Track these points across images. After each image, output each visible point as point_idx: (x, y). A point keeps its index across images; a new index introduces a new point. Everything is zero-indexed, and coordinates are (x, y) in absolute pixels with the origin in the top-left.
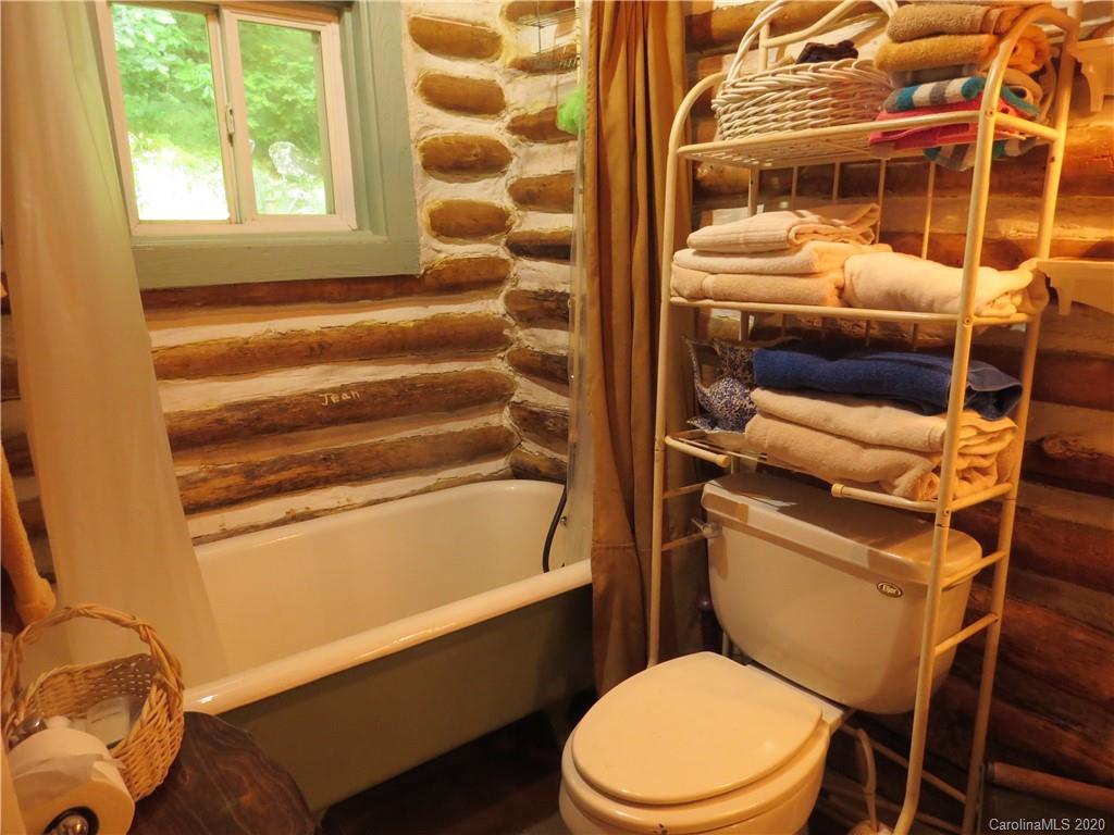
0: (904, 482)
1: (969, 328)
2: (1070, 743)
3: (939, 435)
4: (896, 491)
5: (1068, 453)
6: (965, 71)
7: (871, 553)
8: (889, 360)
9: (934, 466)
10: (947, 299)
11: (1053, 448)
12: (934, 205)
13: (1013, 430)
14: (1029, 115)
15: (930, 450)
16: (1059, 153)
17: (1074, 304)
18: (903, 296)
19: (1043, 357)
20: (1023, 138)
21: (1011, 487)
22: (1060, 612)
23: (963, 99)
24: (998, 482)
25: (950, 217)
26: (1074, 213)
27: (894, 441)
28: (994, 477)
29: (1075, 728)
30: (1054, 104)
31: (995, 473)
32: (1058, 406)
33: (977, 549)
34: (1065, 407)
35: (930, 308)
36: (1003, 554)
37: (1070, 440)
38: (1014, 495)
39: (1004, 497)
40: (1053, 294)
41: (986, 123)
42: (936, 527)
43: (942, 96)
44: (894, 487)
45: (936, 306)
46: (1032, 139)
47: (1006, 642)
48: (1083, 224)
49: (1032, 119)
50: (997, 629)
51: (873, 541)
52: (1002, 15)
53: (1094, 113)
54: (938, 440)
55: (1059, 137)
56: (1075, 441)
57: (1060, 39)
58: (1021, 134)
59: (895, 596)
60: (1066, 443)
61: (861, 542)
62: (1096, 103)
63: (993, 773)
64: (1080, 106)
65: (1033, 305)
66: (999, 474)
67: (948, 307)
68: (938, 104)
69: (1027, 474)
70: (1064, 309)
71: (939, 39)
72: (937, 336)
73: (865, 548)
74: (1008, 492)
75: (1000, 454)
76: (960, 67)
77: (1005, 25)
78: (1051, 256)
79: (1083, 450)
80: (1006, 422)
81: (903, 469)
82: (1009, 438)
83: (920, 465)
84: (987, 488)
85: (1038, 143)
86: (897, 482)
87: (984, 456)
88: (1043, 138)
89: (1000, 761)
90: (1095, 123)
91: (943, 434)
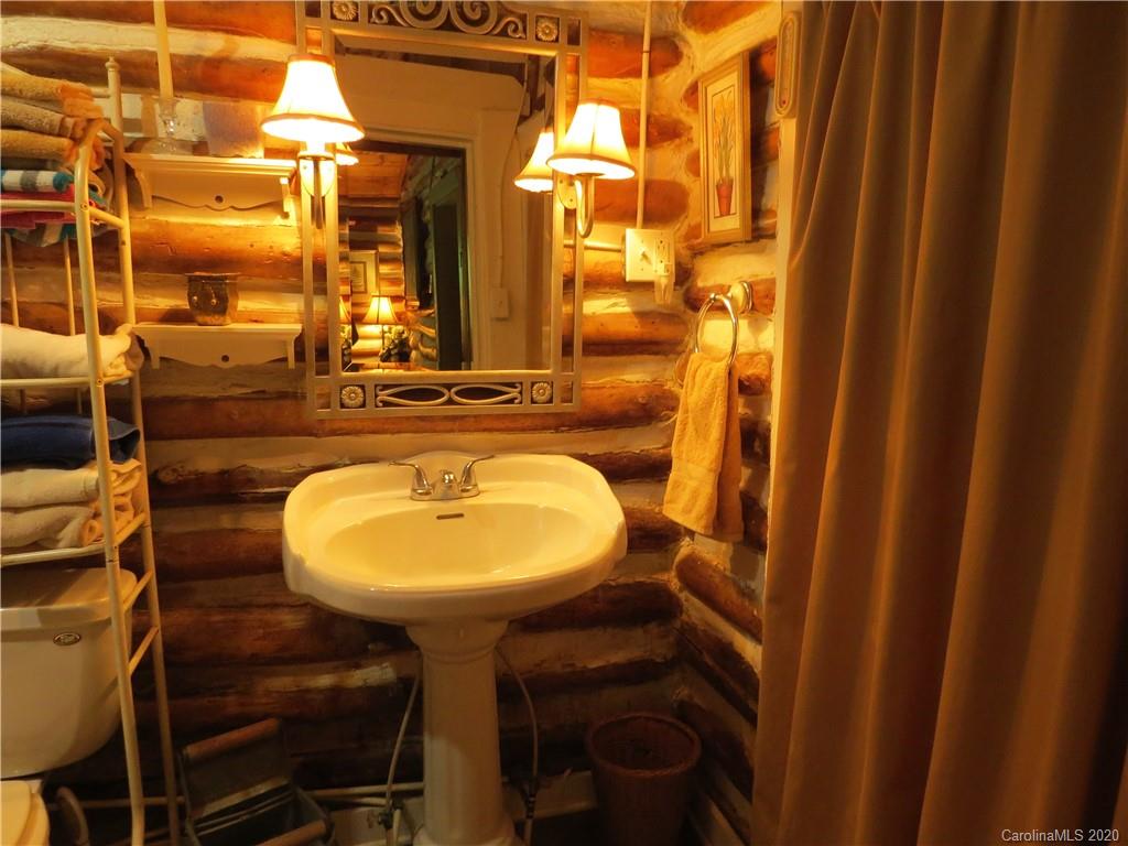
0: (69, 532)
1: (102, 386)
2: (232, 704)
3: (94, 482)
4: (61, 544)
5: (180, 478)
6: (49, 165)
7: (40, 613)
8: (25, 425)
9: (93, 511)
10: (71, 364)
11: (167, 477)
12: (16, 275)
13: (139, 468)
14: (101, 206)
15: (86, 499)
16: (126, 237)
17: (162, 359)
18: (24, 364)
19: (146, 403)
20: (97, 223)
21: (145, 516)
22: (200, 606)
23: (54, 190)
24: (135, 515)
25: (32, 287)
26: (144, 286)
27: (50, 499)
28: (131, 512)
29: (230, 691)
30: (114, 196)
31: (131, 507)
32: (163, 443)
33: (133, 577)
34: (169, 442)
35: (55, 373)
36: (151, 575)
37: (178, 466)
38: (149, 522)
39: (141, 527)
40: (146, 352)
41: (83, 215)
42: (108, 564)
43: (34, 185)
44: (58, 541)
45: (61, 371)
46: (104, 225)
47: (168, 648)
48: (154, 295)
49: (103, 209)
50: (159, 638)
51: (39, 600)
52: (75, 124)
53: (147, 208)
54: (94, 488)
55: (124, 223)
56: (182, 467)
57: (110, 145)
58: (96, 220)
59: (76, 641)
60: (174, 470)
61: (26, 605)
62: (148, 202)
63: (187, 756)
64: (136, 200)
65: (135, 362)
66: (134, 507)
67: (74, 370)
68: (29, 191)
69: (155, 504)
70: (156, 364)
71: (20, 133)
72: (42, 397)
73: (32, 610)
74: (144, 523)
75: (133, 491)
76: (45, 161)
77: (79, 133)
78: (137, 323)
79: (190, 473)
80: (132, 464)
81: (65, 522)
82: (137, 475)
83: (81, 514)
84: (129, 522)
85: (109, 228)
86: (61, 535)
87: (123, 495)
88: (112, 225)
89: (189, 743)
90: (150, 216)
91: (97, 482)
